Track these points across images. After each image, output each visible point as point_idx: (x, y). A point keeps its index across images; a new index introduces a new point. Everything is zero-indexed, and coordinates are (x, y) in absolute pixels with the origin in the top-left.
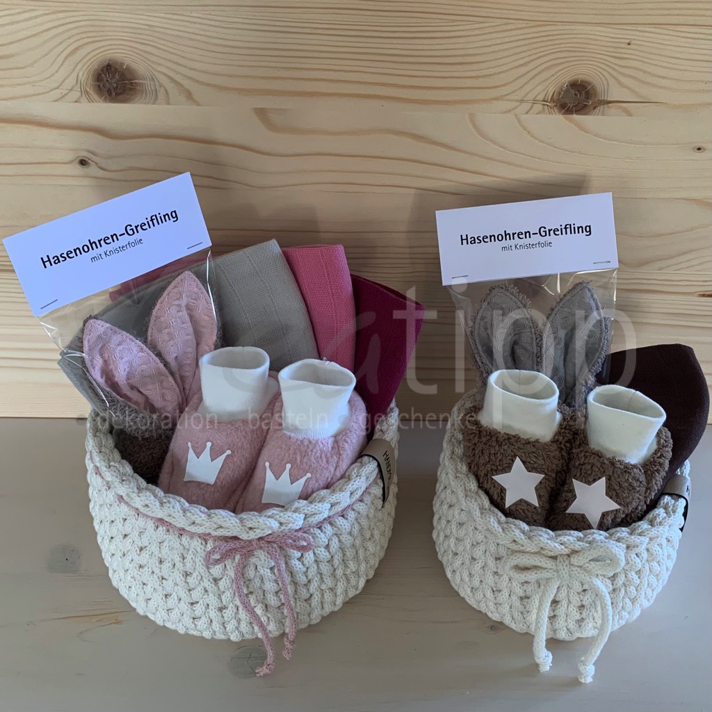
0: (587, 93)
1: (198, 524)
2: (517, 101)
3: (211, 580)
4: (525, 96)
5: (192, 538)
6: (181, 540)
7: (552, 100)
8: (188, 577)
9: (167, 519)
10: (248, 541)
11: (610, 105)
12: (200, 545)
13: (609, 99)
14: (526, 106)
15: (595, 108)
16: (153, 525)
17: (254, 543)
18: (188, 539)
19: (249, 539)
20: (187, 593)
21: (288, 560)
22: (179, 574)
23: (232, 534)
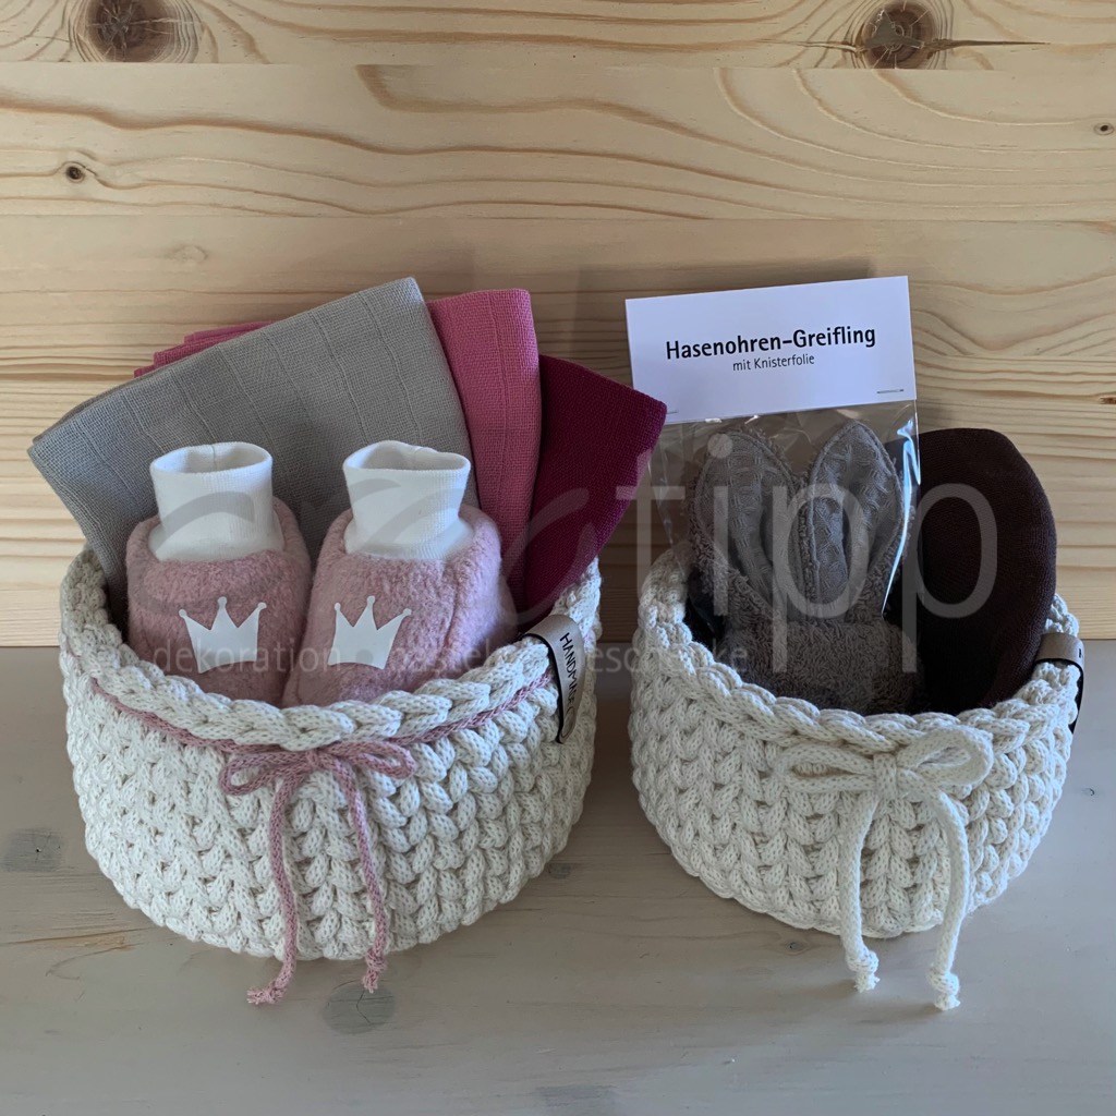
0: (918, 27)
1: (212, 723)
2: (800, 44)
3: (235, 833)
4: (814, 34)
5: (202, 750)
6: (182, 755)
7: (859, 41)
8: (196, 828)
9: (161, 714)
10: (299, 752)
11: (955, 49)
12: (215, 763)
13: (955, 39)
14: (816, 52)
15: (930, 55)
16: (140, 729)
17: (309, 758)
18: (195, 754)
19: (301, 749)
20: (195, 857)
21: (371, 798)
22: (180, 821)
23: (271, 739)
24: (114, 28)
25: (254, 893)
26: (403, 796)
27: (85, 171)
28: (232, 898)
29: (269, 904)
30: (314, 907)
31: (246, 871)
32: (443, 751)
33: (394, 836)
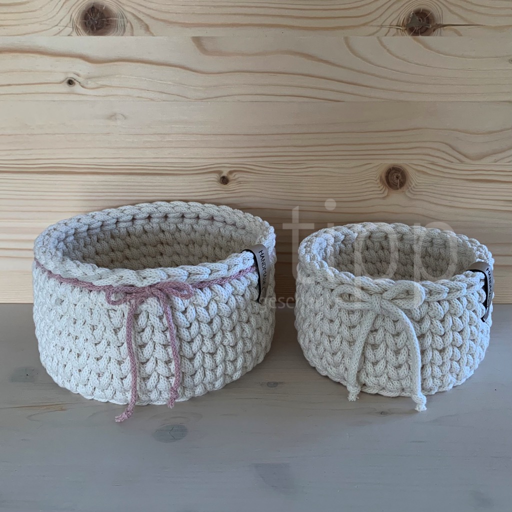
0: (428, 19)
1: (104, 278)
2: (378, 26)
3: (113, 331)
4: (384, 22)
5: (99, 292)
6: (90, 295)
7: (403, 25)
8: (95, 331)
10: (142, 288)
11: (445, 28)
13: (444, 23)
14: (385, 30)
15: (434, 30)
16: (70, 288)
17: (146, 290)
18: (95, 294)
19: (143, 286)
20: (94, 346)
21: (174, 312)
22: (87, 328)
23: (130, 282)
24: (91, 23)
25: (120, 363)
26: (188, 312)
27: (75, 82)
28: (110, 366)
29: (126, 367)
30: (146, 369)
31: (116, 350)
32: (206, 292)
33: (184, 332)
